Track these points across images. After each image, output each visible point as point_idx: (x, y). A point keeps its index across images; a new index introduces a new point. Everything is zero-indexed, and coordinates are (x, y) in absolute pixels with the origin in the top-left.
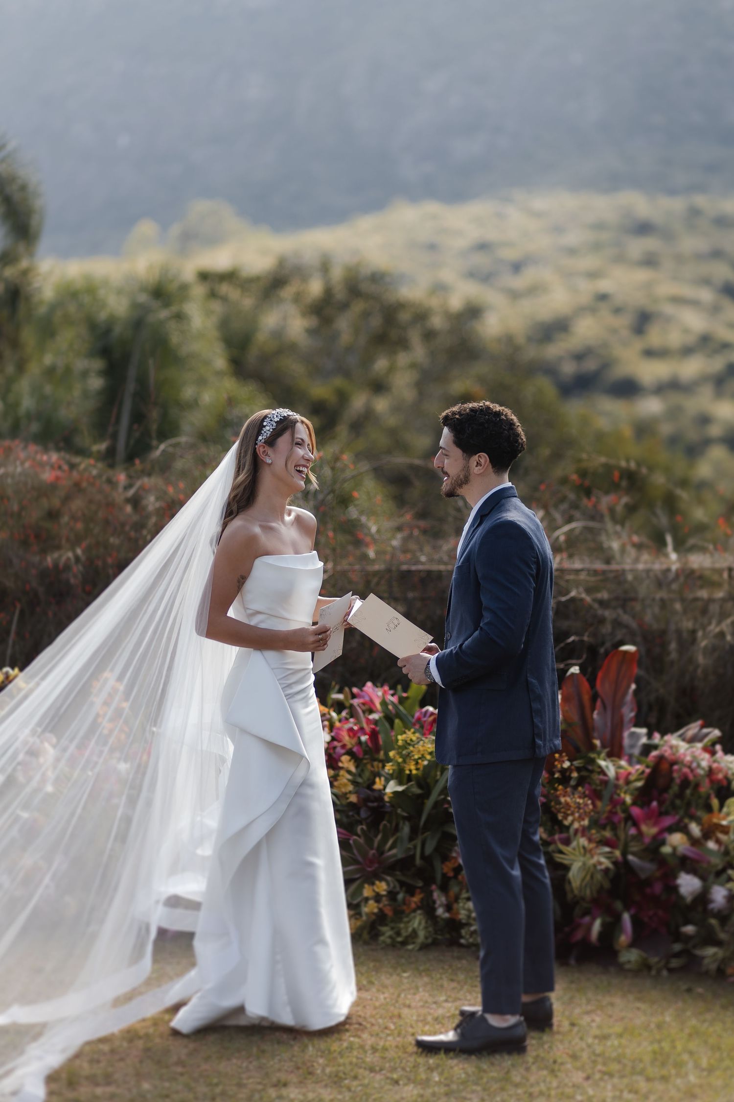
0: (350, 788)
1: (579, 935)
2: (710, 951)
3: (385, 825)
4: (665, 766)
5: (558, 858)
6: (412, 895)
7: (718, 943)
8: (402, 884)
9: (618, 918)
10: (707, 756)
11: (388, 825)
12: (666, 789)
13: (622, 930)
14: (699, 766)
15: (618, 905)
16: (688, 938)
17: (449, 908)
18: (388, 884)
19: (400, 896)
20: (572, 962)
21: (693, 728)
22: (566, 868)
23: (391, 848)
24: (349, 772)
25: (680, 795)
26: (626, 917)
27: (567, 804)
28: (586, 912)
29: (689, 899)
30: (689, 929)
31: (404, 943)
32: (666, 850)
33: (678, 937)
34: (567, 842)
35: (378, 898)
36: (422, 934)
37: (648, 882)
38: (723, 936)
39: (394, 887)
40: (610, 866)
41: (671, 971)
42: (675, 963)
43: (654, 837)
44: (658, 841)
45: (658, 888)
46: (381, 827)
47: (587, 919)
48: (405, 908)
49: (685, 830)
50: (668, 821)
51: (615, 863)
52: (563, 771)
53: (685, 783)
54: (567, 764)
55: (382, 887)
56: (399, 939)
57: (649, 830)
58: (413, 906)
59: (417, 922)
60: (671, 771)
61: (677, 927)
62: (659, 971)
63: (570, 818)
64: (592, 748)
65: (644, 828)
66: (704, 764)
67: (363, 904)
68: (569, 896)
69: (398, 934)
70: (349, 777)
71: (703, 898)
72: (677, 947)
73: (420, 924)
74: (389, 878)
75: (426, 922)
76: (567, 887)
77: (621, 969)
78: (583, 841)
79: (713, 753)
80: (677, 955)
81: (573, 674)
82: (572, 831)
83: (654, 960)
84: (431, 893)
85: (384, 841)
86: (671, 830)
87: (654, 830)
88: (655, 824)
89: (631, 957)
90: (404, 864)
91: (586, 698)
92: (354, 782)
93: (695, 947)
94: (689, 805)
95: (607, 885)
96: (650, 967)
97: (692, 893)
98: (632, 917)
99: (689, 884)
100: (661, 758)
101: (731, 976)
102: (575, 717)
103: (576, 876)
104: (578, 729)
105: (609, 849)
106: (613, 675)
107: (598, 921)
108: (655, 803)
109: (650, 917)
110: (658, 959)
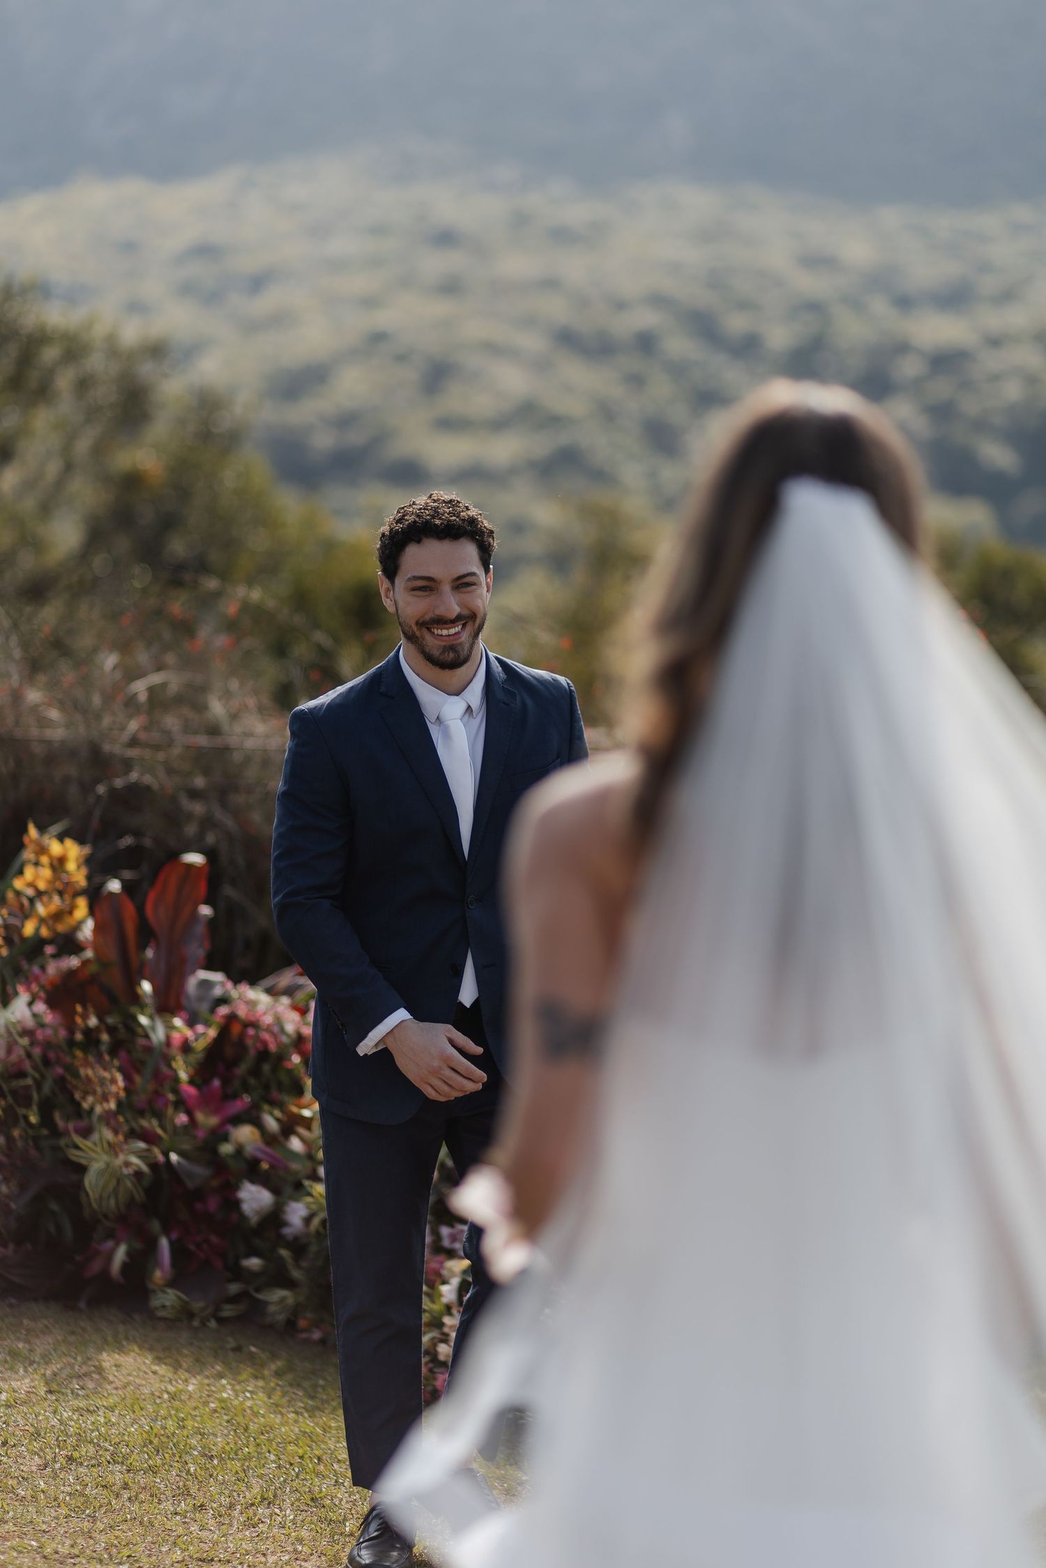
1: (96, 1266)
2: (280, 1293)
4: (236, 1029)
5: (73, 1155)
7: (290, 1284)
9: (152, 1245)
10: (295, 1016)
12: (235, 1062)
13: (158, 1264)
14: (282, 1030)
15: (155, 1226)
16: (252, 1275)
20: (82, 1305)
21: (287, 977)
22: (82, 1169)
25: (255, 1072)
26: (164, 1243)
27: (89, 1079)
28: (110, 1235)
29: (254, 1220)
30: (254, 1263)
32: (226, 1149)
33: (238, 1274)
34: (86, 1132)
37: (198, 1194)
38: (296, 1274)
40: (145, 1168)
41: (221, 1321)
42: (228, 1311)
43: (212, 1131)
44: (218, 1136)
45: (213, 1204)
47: (110, 1244)
49: (258, 1123)
50: (235, 1107)
51: (154, 1166)
52: (88, 1032)
53: (264, 1054)
54: (93, 1021)
57: (207, 1120)
60: (242, 1035)
61: (237, 1259)
62: (203, 1323)
63: (90, 1099)
64: (136, 999)
65: (200, 1117)
66: (290, 1027)
68: (85, 1211)
71: (274, 1218)
72: (234, 1288)
76: (83, 1199)
77: (151, 1316)
78: (108, 1135)
80: (234, 1300)
81: (110, 892)
82: (92, 1117)
83: (197, 1305)
86: (237, 1120)
87: (213, 1121)
88: (216, 1111)
89: (168, 1299)
91: (130, 927)
93: (258, 1290)
94: (267, 1087)
95: (140, 1196)
96: (191, 1315)
97: (257, 1212)
98: (171, 1243)
99: (254, 1198)
100: (232, 1018)
101: (303, 1331)
102: (112, 954)
103: (95, 1182)
104: (116, 972)
105: (145, 1145)
106: (171, 897)
107: (122, 1247)
108: (217, 1082)
109: (198, 1245)
110: (204, 1303)
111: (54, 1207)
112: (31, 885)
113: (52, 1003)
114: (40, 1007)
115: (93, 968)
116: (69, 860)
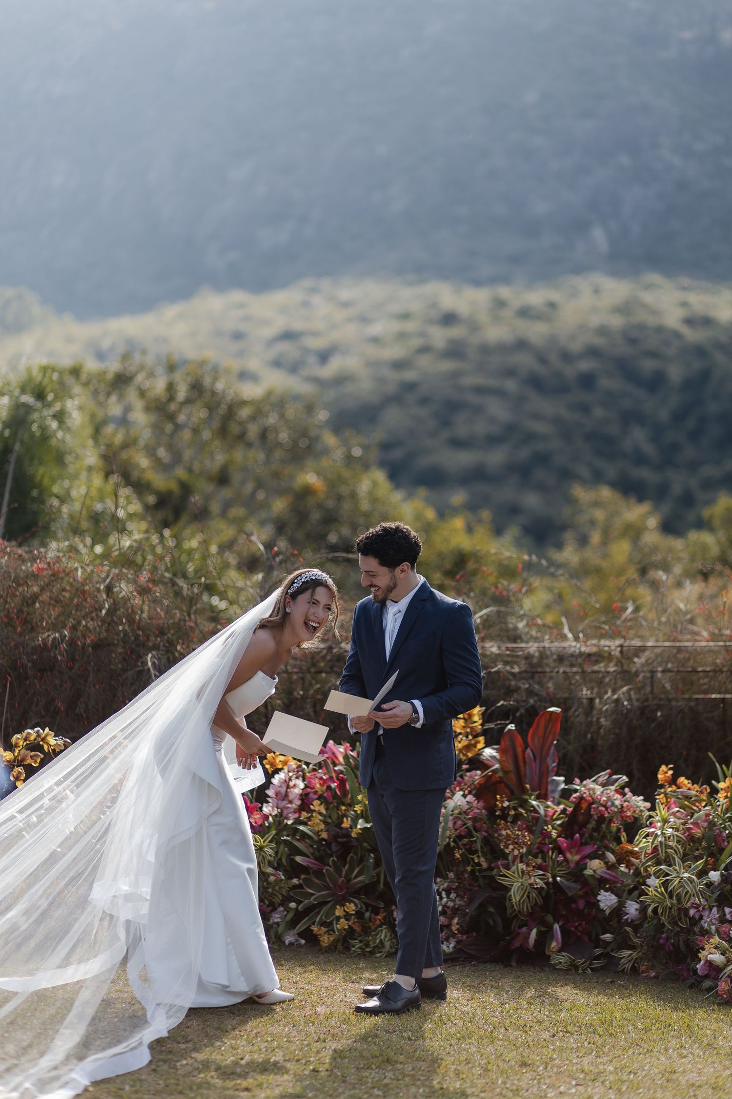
0: (322, 826)
1: (517, 944)
2: (626, 953)
3: (352, 857)
4: (584, 805)
5: (501, 880)
6: (377, 914)
7: (633, 947)
8: (367, 905)
9: (550, 928)
10: (618, 796)
11: (355, 857)
12: (584, 825)
13: (553, 937)
14: (613, 804)
15: (550, 918)
16: (607, 944)
18: (356, 905)
19: (367, 915)
20: (514, 964)
21: (603, 776)
22: (507, 889)
23: (356, 877)
24: (320, 813)
25: (597, 829)
26: (556, 927)
27: (508, 835)
28: (524, 924)
29: (607, 912)
30: (608, 936)
31: (372, 953)
32: (588, 872)
33: (598, 943)
34: (508, 867)
35: (347, 916)
36: (387, 944)
37: (573, 899)
38: (636, 941)
39: (361, 908)
40: (544, 885)
41: (592, 969)
42: (597, 964)
43: (577, 863)
44: (581, 866)
45: (581, 904)
46: (349, 858)
47: (524, 929)
48: (371, 924)
49: (602, 857)
50: (588, 850)
51: (547, 883)
52: (503, 810)
53: (601, 819)
54: (506, 804)
55: (351, 908)
56: (368, 950)
57: (573, 858)
58: (378, 922)
59: (384, 934)
60: (589, 808)
61: (597, 936)
62: (584, 970)
63: (510, 847)
64: (525, 791)
65: (569, 856)
66: (617, 803)
67: (335, 922)
68: (509, 911)
69: (367, 945)
70: (321, 818)
71: (618, 910)
72: (598, 951)
73: (386, 936)
74: (356, 901)
75: (391, 936)
76: (508, 904)
77: (553, 968)
78: (522, 866)
79: (624, 795)
80: (598, 958)
81: (510, 730)
82: (510, 858)
83: (580, 961)
84: (392, 911)
85: (351, 869)
86: (592, 857)
87: (577, 858)
88: (577, 853)
89: (561, 959)
90: (367, 890)
91: (519, 748)
92: (325, 822)
93: (612, 951)
94: (604, 837)
95: (540, 902)
96: (577, 968)
97: (610, 907)
98: (560, 927)
99: (607, 900)
100: (581, 798)
101: (643, 972)
102: (511, 767)
103: (516, 895)
104: (513, 776)
105: (542, 872)
106: (541, 731)
107: (534, 931)
108: (577, 835)
109: (576, 927)
110: (583, 960)
111: (492, 910)
113: (478, 796)
114: (470, 798)
115: (500, 774)
116: (474, 715)
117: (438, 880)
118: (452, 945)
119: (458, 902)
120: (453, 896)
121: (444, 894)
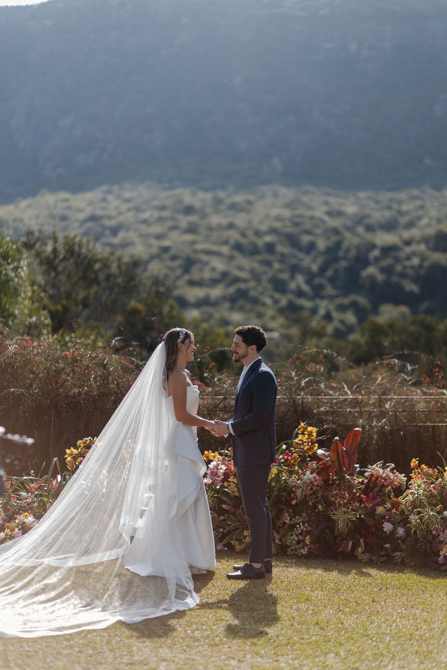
0: (236, 489)
1: (341, 549)
2: (398, 554)
4: (373, 479)
5: (334, 517)
7: (401, 551)
9: (359, 541)
10: (391, 474)
12: (374, 488)
13: (360, 546)
14: (389, 478)
15: (358, 536)
16: (387, 549)
17: (280, 540)
20: (340, 559)
21: (381, 463)
22: (336, 521)
24: (234, 483)
25: (380, 491)
26: (362, 540)
27: (336, 494)
28: (345, 539)
29: (388, 533)
30: (388, 546)
32: (377, 512)
33: (382, 548)
34: (336, 510)
37: (370, 527)
38: (404, 547)
40: (355, 519)
41: (382, 562)
42: (383, 559)
43: (372, 508)
44: (373, 509)
45: (374, 529)
47: (345, 542)
49: (384, 505)
50: (375, 502)
51: (357, 518)
52: (333, 480)
53: (383, 486)
57: (369, 505)
60: (376, 480)
61: (382, 545)
62: (377, 562)
63: (338, 499)
64: (343, 471)
65: (366, 504)
66: (392, 477)
67: (243, 539)
68: (337, 532)
70: (235, 485)
71: (393, 532)
72: (383, 553)
76: (336, 528)
78: (344, 509)
79: (393, 473)
80: (383, 556)
81: (336, 440)
82: (337, 505)
86: (378, 505)
87: (371, 505)
88: (371, 503)
89: (365, 557)
93: (390, 553)
94: (383, 495)
95: (353, 528)
96: (372, 561)
97: (389, 530)
99: (387, 527)
100: (372, 475)
101: (408, 563)
102: (335, 459)
103: (341, 525)
104: (336, 463)
105: (354, 513)
106: (350, 441)
107: (351, 542)
108: (371, 494)
109: (372, 541)
110: (376, 557)
111: (328, 532)
112: (301, 440)
113: (318, 474)
114: (314, 475)
115: (330, 462)
116: (313, 432)
117: (297, 517)
118: (306, 550)
119: (309, 528)
120: (306, 525)
121: (301, 524)
